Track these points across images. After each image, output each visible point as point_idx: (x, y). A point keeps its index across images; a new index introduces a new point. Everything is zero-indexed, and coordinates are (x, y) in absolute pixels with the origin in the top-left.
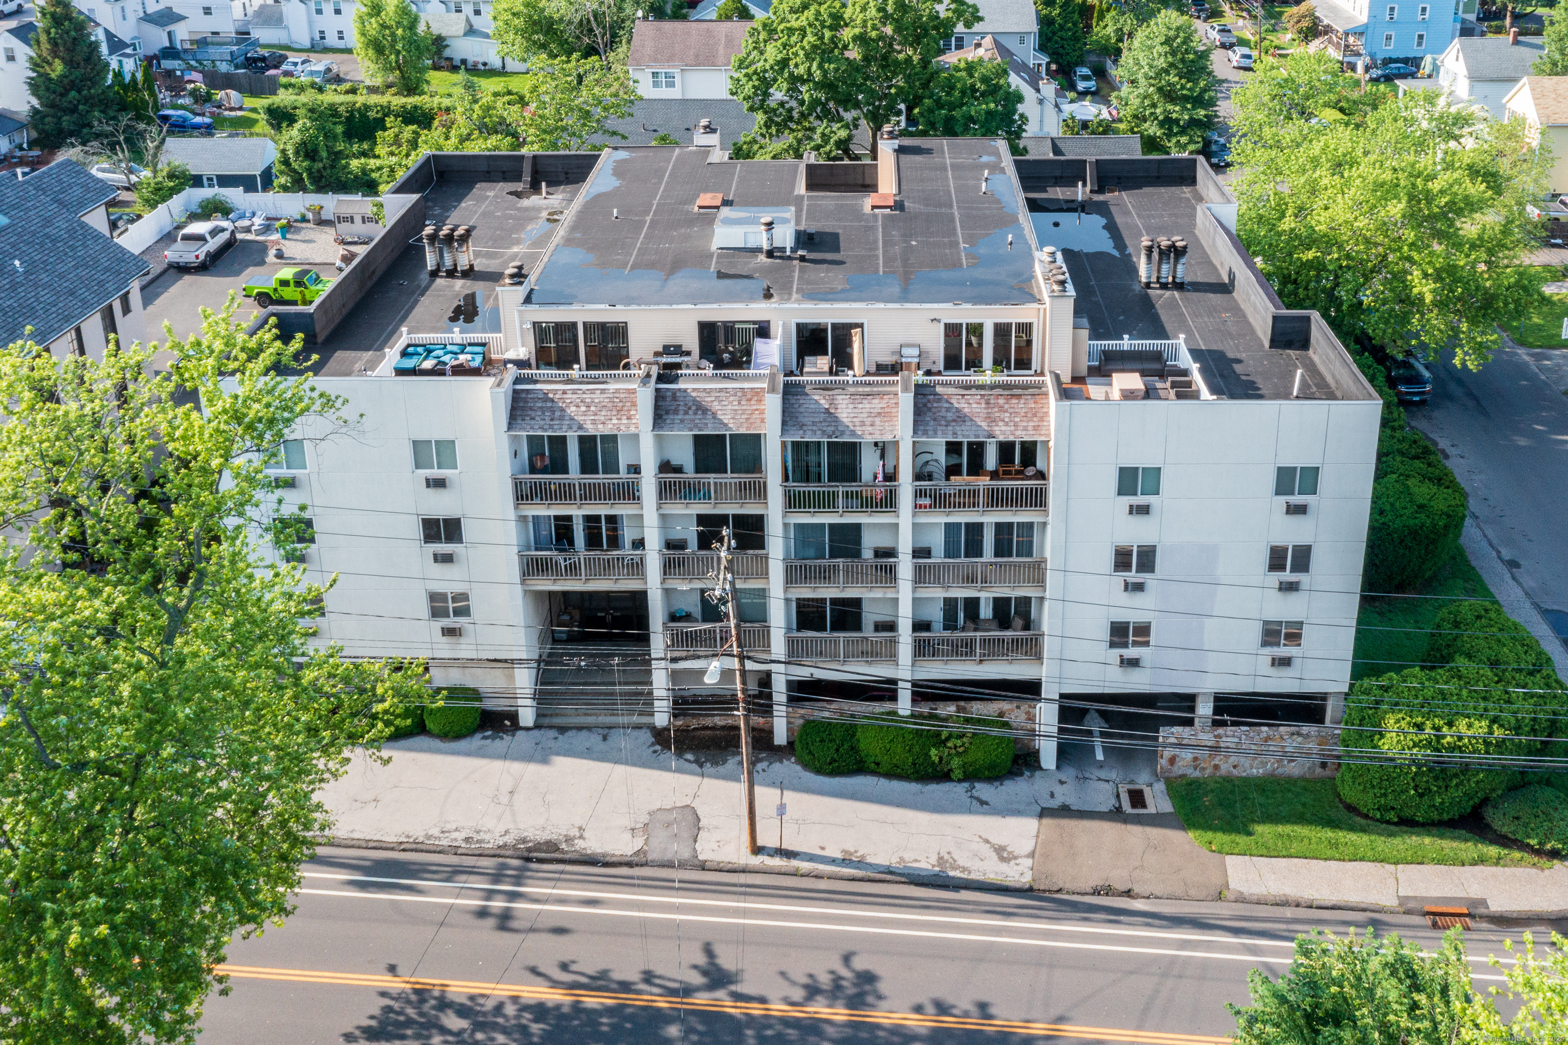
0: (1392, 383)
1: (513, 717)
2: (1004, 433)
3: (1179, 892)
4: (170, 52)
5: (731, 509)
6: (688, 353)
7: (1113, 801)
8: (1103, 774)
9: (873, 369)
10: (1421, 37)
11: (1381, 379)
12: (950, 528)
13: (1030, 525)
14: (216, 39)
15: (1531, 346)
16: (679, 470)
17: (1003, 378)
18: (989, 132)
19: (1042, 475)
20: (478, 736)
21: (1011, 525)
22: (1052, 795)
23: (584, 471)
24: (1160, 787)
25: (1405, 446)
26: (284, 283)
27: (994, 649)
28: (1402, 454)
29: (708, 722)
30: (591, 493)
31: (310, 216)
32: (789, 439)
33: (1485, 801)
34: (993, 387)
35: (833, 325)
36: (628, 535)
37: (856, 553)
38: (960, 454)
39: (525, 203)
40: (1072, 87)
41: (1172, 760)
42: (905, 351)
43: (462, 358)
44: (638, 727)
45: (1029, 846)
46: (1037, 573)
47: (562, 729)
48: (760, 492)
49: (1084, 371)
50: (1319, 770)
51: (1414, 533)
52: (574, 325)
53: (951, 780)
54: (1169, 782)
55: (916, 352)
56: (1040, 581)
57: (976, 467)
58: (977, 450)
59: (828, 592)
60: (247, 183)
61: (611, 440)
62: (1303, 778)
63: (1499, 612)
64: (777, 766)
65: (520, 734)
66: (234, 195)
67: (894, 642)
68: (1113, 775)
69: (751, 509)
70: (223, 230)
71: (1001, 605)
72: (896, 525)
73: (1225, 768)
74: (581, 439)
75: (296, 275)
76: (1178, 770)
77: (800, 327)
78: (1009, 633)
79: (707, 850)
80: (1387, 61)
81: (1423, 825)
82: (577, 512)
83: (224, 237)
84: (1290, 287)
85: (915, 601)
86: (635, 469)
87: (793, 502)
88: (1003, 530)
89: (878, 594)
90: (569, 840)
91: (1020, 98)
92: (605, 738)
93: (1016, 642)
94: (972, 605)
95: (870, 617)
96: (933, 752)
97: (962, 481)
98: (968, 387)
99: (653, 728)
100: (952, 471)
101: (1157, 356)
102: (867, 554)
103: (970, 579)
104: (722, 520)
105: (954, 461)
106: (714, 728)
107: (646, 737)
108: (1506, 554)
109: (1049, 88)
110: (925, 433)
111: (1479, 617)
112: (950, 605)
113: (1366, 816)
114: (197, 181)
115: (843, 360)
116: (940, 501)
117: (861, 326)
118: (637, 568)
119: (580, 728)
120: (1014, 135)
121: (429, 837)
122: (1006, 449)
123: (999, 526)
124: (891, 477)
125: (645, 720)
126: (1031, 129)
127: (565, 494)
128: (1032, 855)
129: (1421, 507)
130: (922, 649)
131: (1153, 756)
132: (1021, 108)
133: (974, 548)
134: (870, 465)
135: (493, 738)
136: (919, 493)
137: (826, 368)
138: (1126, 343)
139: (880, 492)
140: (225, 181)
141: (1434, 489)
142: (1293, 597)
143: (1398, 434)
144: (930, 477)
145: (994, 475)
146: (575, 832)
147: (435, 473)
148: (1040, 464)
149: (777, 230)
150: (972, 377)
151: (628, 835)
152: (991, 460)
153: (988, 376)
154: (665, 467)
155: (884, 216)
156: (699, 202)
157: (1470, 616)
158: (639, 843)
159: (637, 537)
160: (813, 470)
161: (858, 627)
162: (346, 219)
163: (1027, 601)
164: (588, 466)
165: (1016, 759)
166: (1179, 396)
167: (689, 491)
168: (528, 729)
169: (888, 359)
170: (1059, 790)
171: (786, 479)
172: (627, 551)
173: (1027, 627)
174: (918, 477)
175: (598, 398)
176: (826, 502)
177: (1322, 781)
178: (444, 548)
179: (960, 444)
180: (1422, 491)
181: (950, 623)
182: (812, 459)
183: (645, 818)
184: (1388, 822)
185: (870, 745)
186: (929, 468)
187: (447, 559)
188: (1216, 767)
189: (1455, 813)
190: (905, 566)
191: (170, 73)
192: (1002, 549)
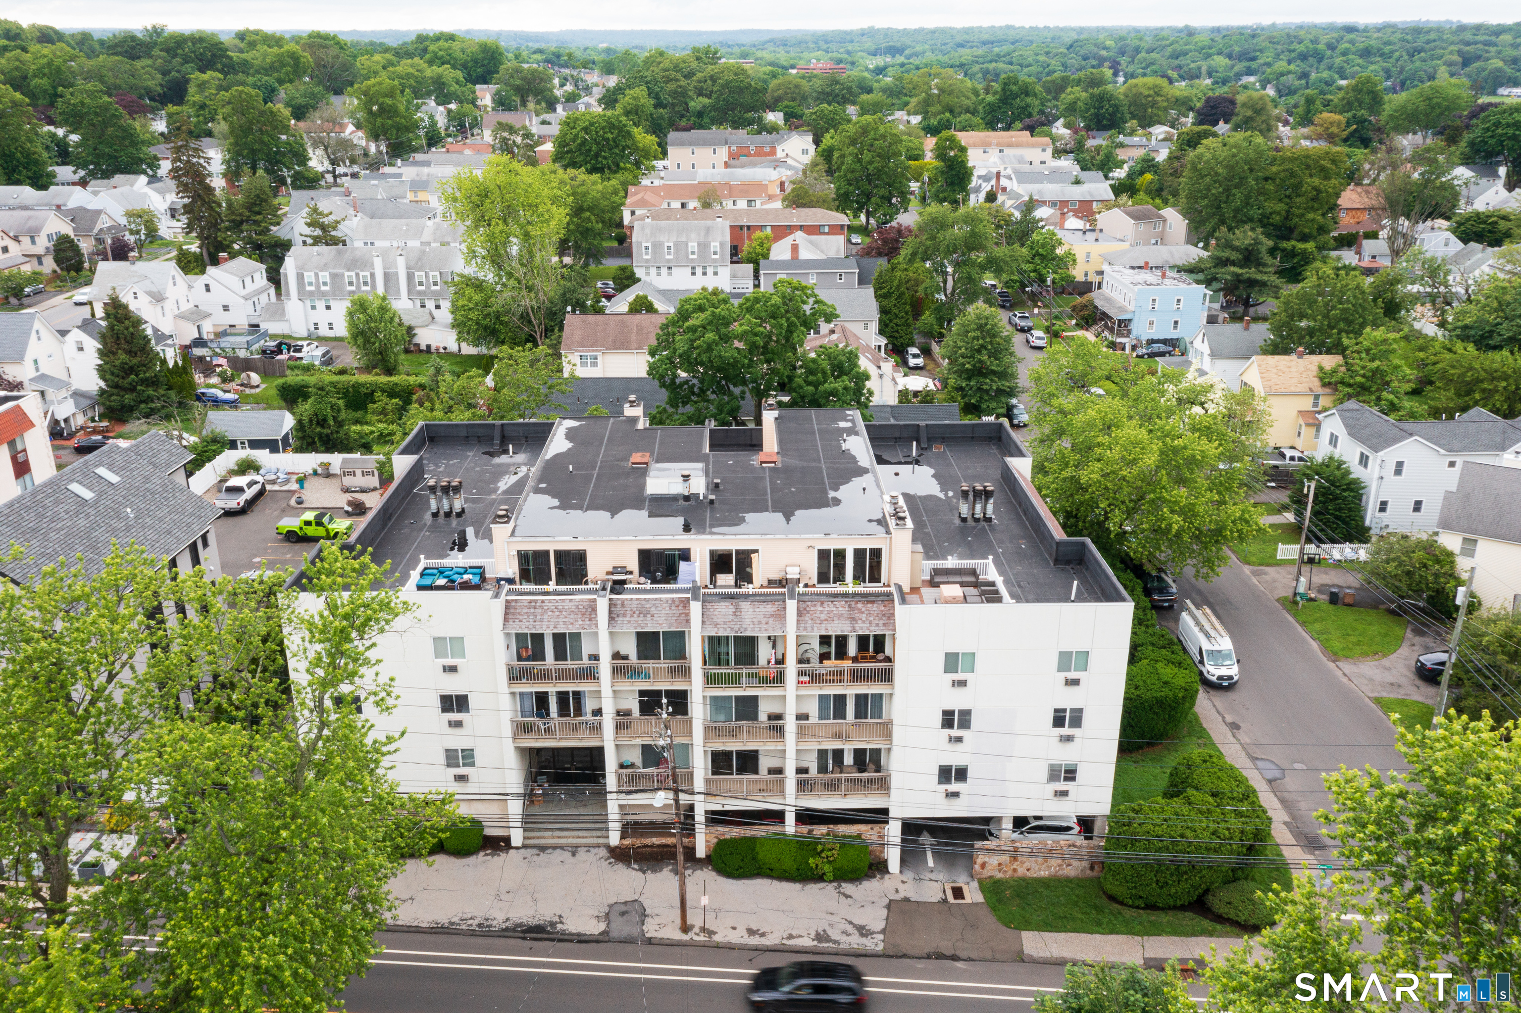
0: (1148, 592)
1: (507, 840)
2: (864, 629)
3: (989, 955)
4: (199, 342)
5: (663, 685)
6: (631, 573)
7: (941, 895)
8: (933, 876)
9: (765, 583)
10: (1176, 323)
11: (1139, 590)
12: (823, 699)
13: (880, 696)
14: (233, 330)
15: (1253, 564)
16: (626, 658)
17: (860, 589)
18: (846, 404)
19: (889, 660)
20: (482, 854)
21: (866, 696)
22: (897, 891)
23: (557, 658)
24: (975, 884)
25: (1154, 639)
26: (308, 523)
27: (857, 785)
28: (1153, 645)
29: (648, 841)
30: (563, 675)
31: (320, 471)
32: (707, 634)
33: (1207, 891)
34: (855, 595)
35: (737, 552)
36: (589, 705)
37: (753, 716)
38: (830, 645)
39: (497, 460)
40: (905, 363)
41: (983, 866)
42: (789, 570)
43: (466, 577)
44: (598, 846)
45: (881, 925)
46: (886, 730)
47: (543, 849)
48: (685, 672)
49: (918, 584)
50: (1088, 872)
51: (1160, 702)
52: (547, 553)
53: (824, 881)
54: (981, 882)
55: (797, 570)
56: (888, 735)
57: (841, 653)
58: (842, 641)
59: (734, 745)
60: (272, 446)
61: (576, 637)
62: (1077, 878)
63: (1219, 758)
64: (698, 872)
65: (512, 851)
66: (262, 456)
67: (782, 782)
68: (941, 877)
69: (678, 685)
70: (256, 483)
71: (859, 754)
72: (784, 697)
73: (1021, 871)
74: (554, 635)
75: (316, 517)
76: (986, 873)
77: (712, 553)
78: (865, 775)
79: (651, 929)
80: (1151, 342)
81: (1163, 909)
82: (552, 689)
83: (256, 488)
84: (1072, 520)
85: (798, 751)
86: (595, 657)
87: (710, 680)
88: (861, 700)
89: (771, 746)
90: (553, 924)
91: (868, 378)
92: (574, 854)
93: (870, 781)
94: (838, 755)
95: (765, 763)
96: (811, 861)
97: (832, 664)
98: (836, 595)
99: (608, 847)
100: (824, 657)
101: (973, 572)
102: (763, 717)
103: (838, 736)
104: (658, 693)
105: (825, 650)
106: (652, 846)
107: (603, 852)
108: (1229, 719)
109: (888, 366)
110: (805, 629)
111: (1205, 761)
112: (822, 754)
113: (1122, 903)
114: (233, 445)
115: (744, 576)
116: (816, 678)
117: (756, 551)
118: (597, 729)
119: (555, 847)
120: (863, 406)
121: (452, 924)
122: (863, 641)
123: (858, 697)
124: (781, 661)
125: (601, 841)
126: (876, 400)
127: (545, 676)
128: (883, 931)
129: (1166, 683)
130: (803, 786)
131: (971, 859)
132: (868, 384)
133: (840, 713)
134: (765, 653)
135: (493, 855)
136: (801, 673)
137: (732, 583)
138: (951, 562)
139: (772, 671)
140: (255, 444)
141: (1176, 670)
142: (1069, 746)
143: (1150, 630)
144: (808, 661)
145: (855, 659)
146: (557, 919)
147: (450, 662)
148: (888, 651)
149: (692, 481)
150: (838, 588)
151: (595, 921)
152: (852, 649)
153: (850, 586)
154: (616, 656)
155: (770, 468)
156: (633, 459)
157: (1198, 761)
158: (602, 927)
159: (596, 707)
160: (723, 657)
161: (756, 771)
162: (349, 474)
163: (878, 751)
164: (560, 655)
165: (871, 866)
166: (989, 601)
167: (633, 673)
168: (517, 848)
169: (775, 576)
170: (901, 887)
171: (705, 663)
172: (589, 717)
173: (878, 770)
174: (800, 661)
175: (567, 605)
176: (734, 680)
177: (1091, 879)
178: (455, 716)
179: (829, 637)
180: (1167, 671)
181: (823, 769)
182: (723, 649)
183: (607, 909)
184: (1138, 907)
185: (765, 855)
186: (807, 655)
187: (458, 724)
188: (1015, 870)
189: (1185, 900)
190: (790, 725)
191: (201, 359)
192: (860, 713)
